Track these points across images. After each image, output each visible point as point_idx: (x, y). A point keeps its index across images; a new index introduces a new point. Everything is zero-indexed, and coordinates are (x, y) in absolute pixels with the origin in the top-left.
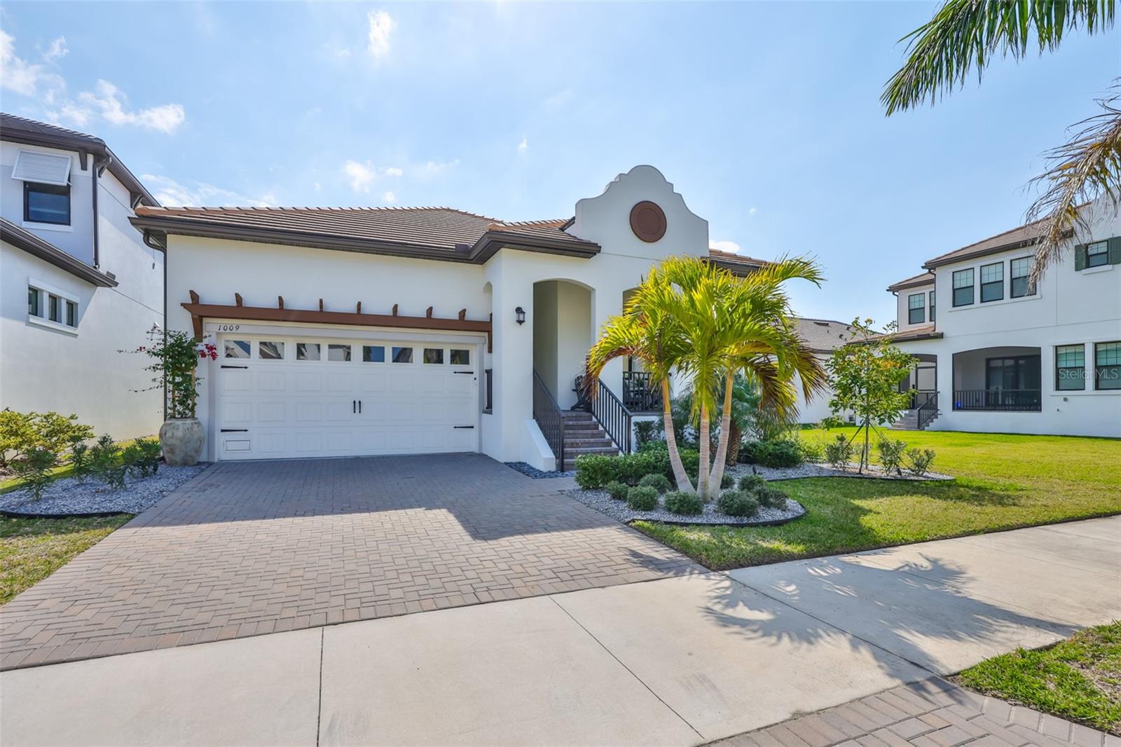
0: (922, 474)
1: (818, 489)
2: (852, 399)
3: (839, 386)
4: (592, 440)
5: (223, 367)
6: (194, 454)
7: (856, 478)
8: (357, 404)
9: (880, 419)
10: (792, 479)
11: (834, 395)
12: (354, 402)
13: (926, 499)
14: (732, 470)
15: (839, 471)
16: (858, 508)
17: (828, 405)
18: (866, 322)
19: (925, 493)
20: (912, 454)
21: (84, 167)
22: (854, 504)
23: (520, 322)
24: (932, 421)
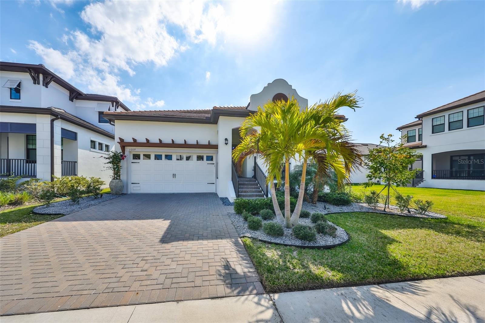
0: (424, 213)
1: (359, 220)
2: (380, 174)
3: (372, 167)
4: (254, 190)
5: (132, 163)
6: (119, 191)
7: (383, 214)
8: (174, 175)
9: (397, 184)
10: (345, 212)
11: (369, 172)
12: (173, 174)
13: (432, 232)
14: (314, 206)
15: (372, 209)
16: (386, 237)
17: (366, 177)
18: (388, 136)
19: (430, 227)
20: (418, 202)
21: (113, 106)
22: (382, 233)
23: (226, 144)
24: (420, 183)
